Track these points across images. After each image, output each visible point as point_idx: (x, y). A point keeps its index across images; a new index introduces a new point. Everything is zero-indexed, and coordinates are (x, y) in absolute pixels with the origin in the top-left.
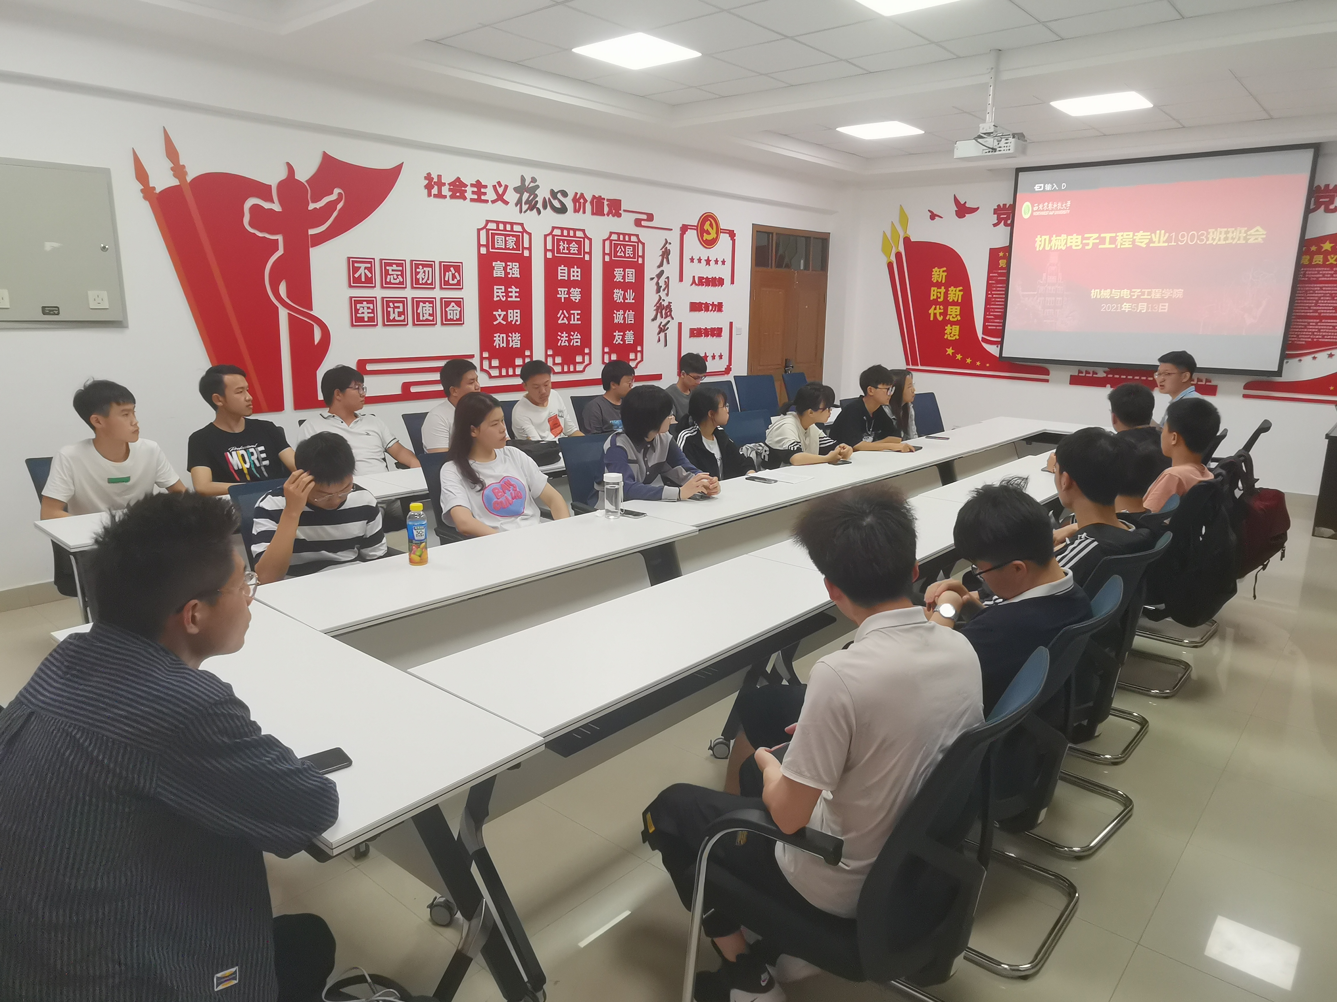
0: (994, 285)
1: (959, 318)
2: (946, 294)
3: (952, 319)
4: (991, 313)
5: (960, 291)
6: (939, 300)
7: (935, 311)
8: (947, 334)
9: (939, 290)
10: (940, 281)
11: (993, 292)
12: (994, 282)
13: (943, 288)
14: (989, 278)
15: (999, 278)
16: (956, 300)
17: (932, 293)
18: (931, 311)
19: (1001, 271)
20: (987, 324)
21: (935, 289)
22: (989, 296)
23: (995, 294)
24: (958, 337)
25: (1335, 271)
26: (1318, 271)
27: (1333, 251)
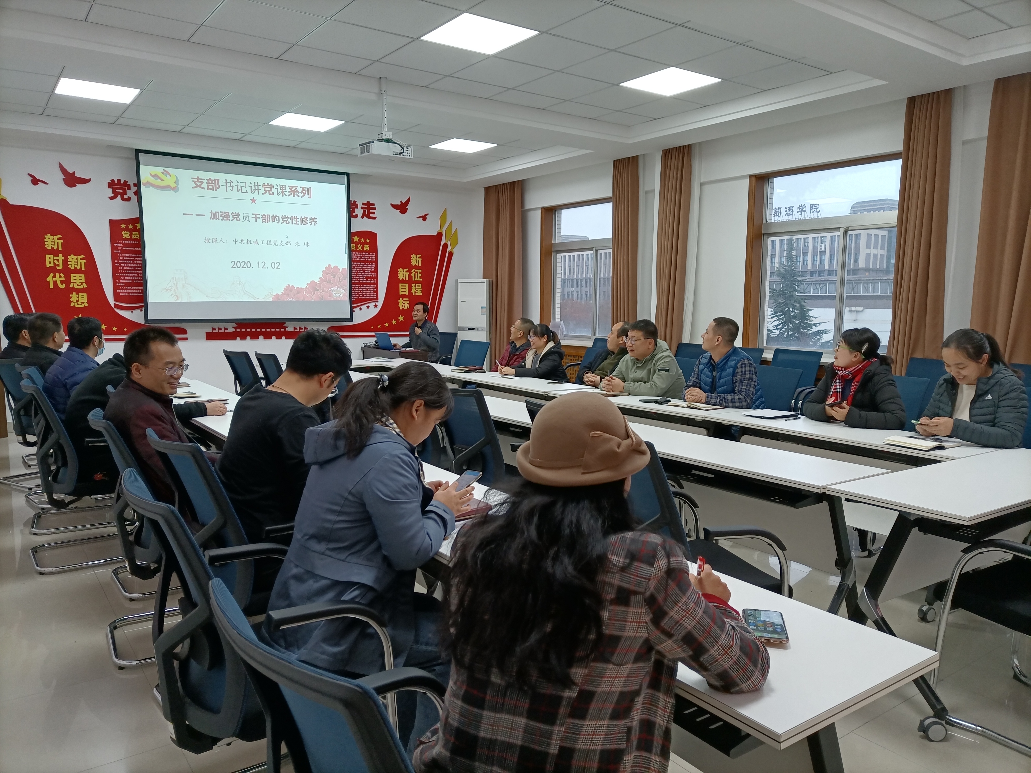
0: (120, 255)
1: (85, 286)
2: (66, 262)
3: (76, 287)
4: (121, 281)
5: (81, 259)
6: (58, 268)
7: (54, 279)
8: (73, 302)
9: (55, 258)
10: (55, 248)
11: (120, 261)
12: (119, 252)
13: (60, 255)
14: (113, 248)
15: (124, 248)
16: (78, 268)
17: (47, 260)
18: (50, 279)
19: (126, 242)
20: (118, 291)
21: (51, 256)
22: (116, 265)
23: (123, 263)
24: (87, 305)
25: (363, 255)
26: (354, 254)
27: (360, 242)
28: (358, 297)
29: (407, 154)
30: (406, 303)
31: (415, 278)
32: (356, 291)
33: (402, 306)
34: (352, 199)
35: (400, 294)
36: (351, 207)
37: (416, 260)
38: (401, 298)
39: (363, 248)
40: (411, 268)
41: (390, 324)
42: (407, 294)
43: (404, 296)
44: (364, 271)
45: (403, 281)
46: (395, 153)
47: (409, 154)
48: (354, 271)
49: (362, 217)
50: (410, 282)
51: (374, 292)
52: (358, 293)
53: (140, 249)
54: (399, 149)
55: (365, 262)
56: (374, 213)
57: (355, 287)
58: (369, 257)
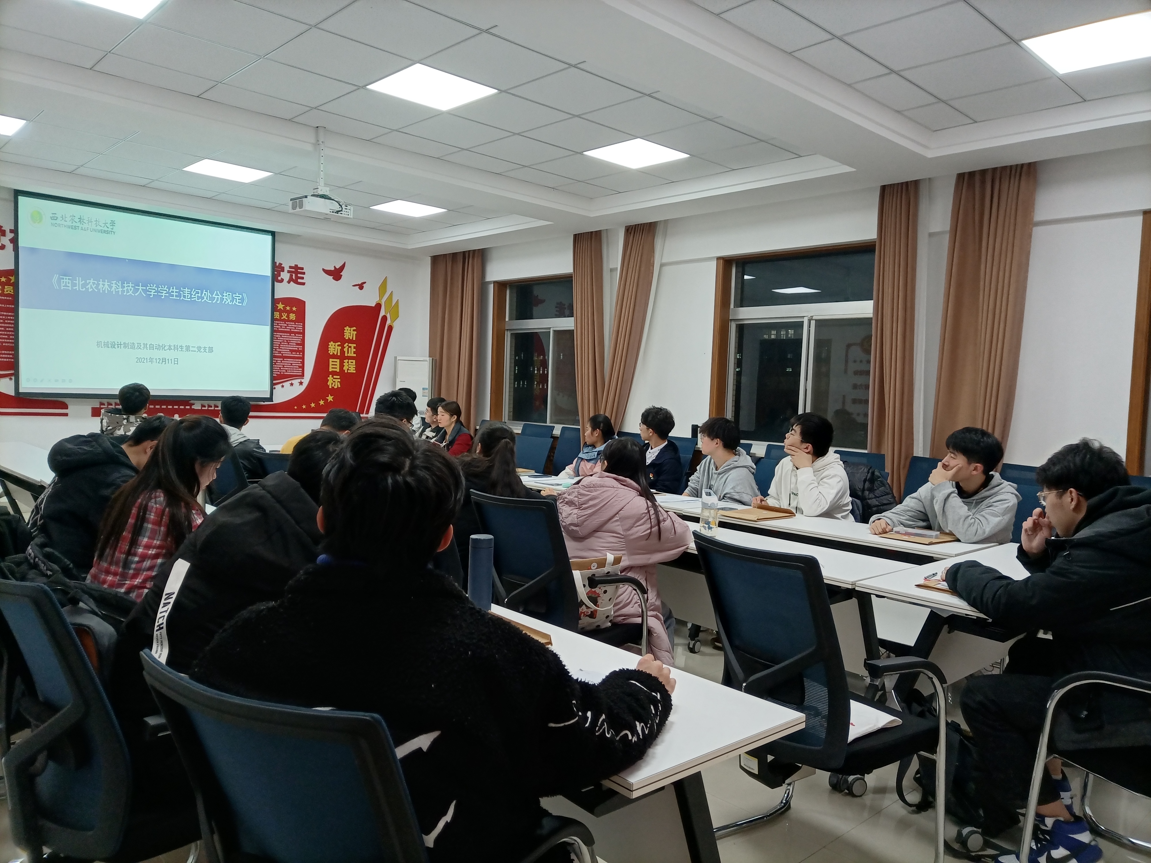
25: (288, 324)
26: (278, 324)
27: (285, 311)
28: (280, 372)
29: (345, 213)
30: (336, 380)
31: (348, 353)
32: (279, 365)
33: (332, 384)
34: (278, 261)
35: (331, 370)
36: (277, 269)
37: (350, 333)
38: (331, 376)
39: (288, 316)
40: (343, 341)
41: (317, 404)
42: (338, 370)
43: (334, 373)
44: (289, 343)
45: (334, 356)
46: (332, 211)
47: (349, 213)
48: (277, 343)
49: (289, 282)
50: (342, 357)
51: (300, 367)
52: (279, 367)
53: (13, 306)
54: (337, 207)
55: (290, 332)
56: (303, 278)
57: (277, 361)
58: (295, 327)
